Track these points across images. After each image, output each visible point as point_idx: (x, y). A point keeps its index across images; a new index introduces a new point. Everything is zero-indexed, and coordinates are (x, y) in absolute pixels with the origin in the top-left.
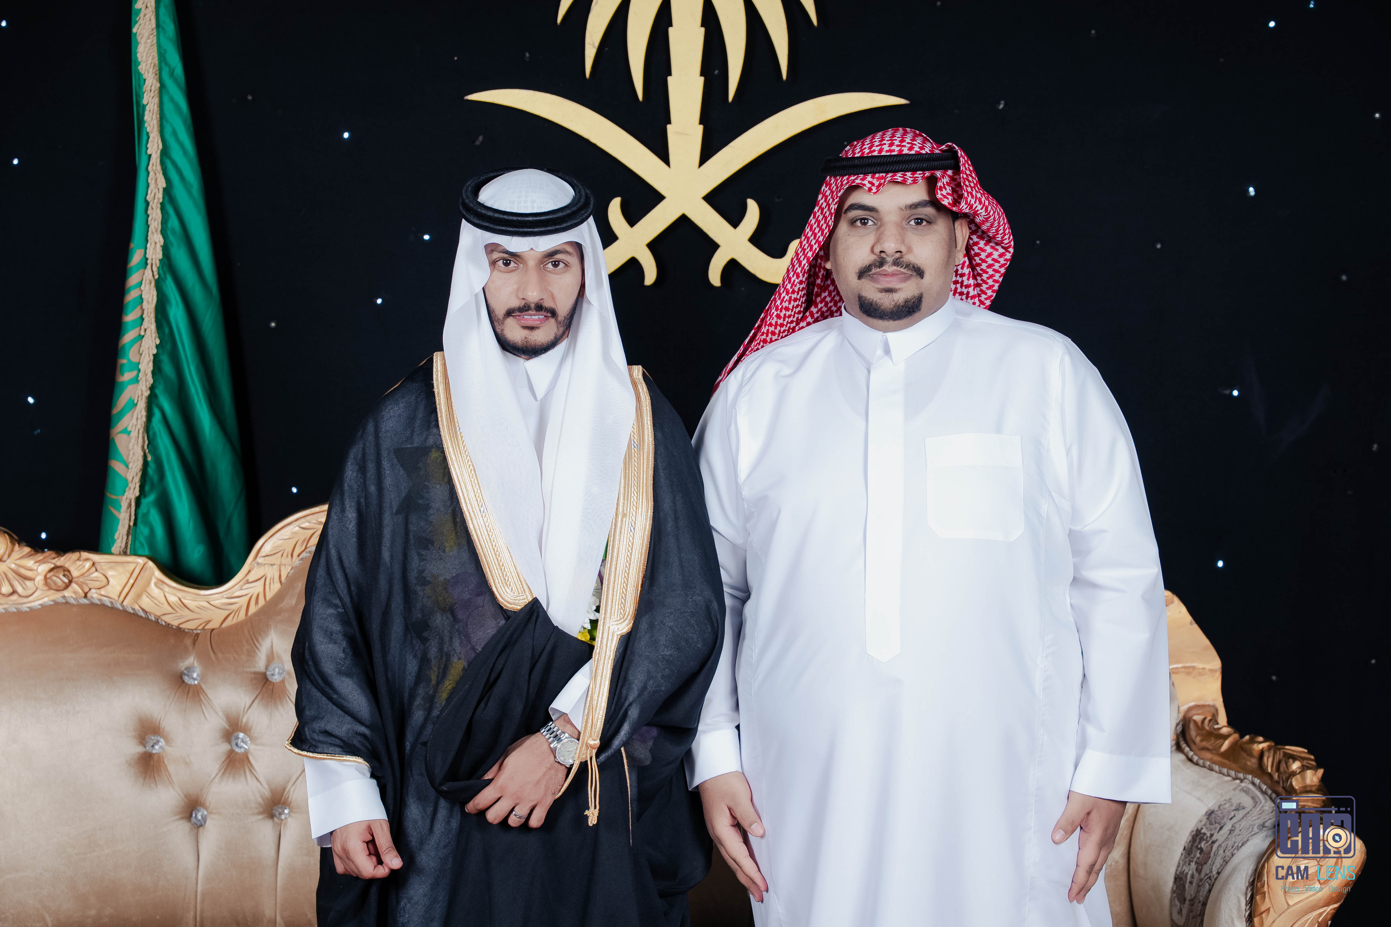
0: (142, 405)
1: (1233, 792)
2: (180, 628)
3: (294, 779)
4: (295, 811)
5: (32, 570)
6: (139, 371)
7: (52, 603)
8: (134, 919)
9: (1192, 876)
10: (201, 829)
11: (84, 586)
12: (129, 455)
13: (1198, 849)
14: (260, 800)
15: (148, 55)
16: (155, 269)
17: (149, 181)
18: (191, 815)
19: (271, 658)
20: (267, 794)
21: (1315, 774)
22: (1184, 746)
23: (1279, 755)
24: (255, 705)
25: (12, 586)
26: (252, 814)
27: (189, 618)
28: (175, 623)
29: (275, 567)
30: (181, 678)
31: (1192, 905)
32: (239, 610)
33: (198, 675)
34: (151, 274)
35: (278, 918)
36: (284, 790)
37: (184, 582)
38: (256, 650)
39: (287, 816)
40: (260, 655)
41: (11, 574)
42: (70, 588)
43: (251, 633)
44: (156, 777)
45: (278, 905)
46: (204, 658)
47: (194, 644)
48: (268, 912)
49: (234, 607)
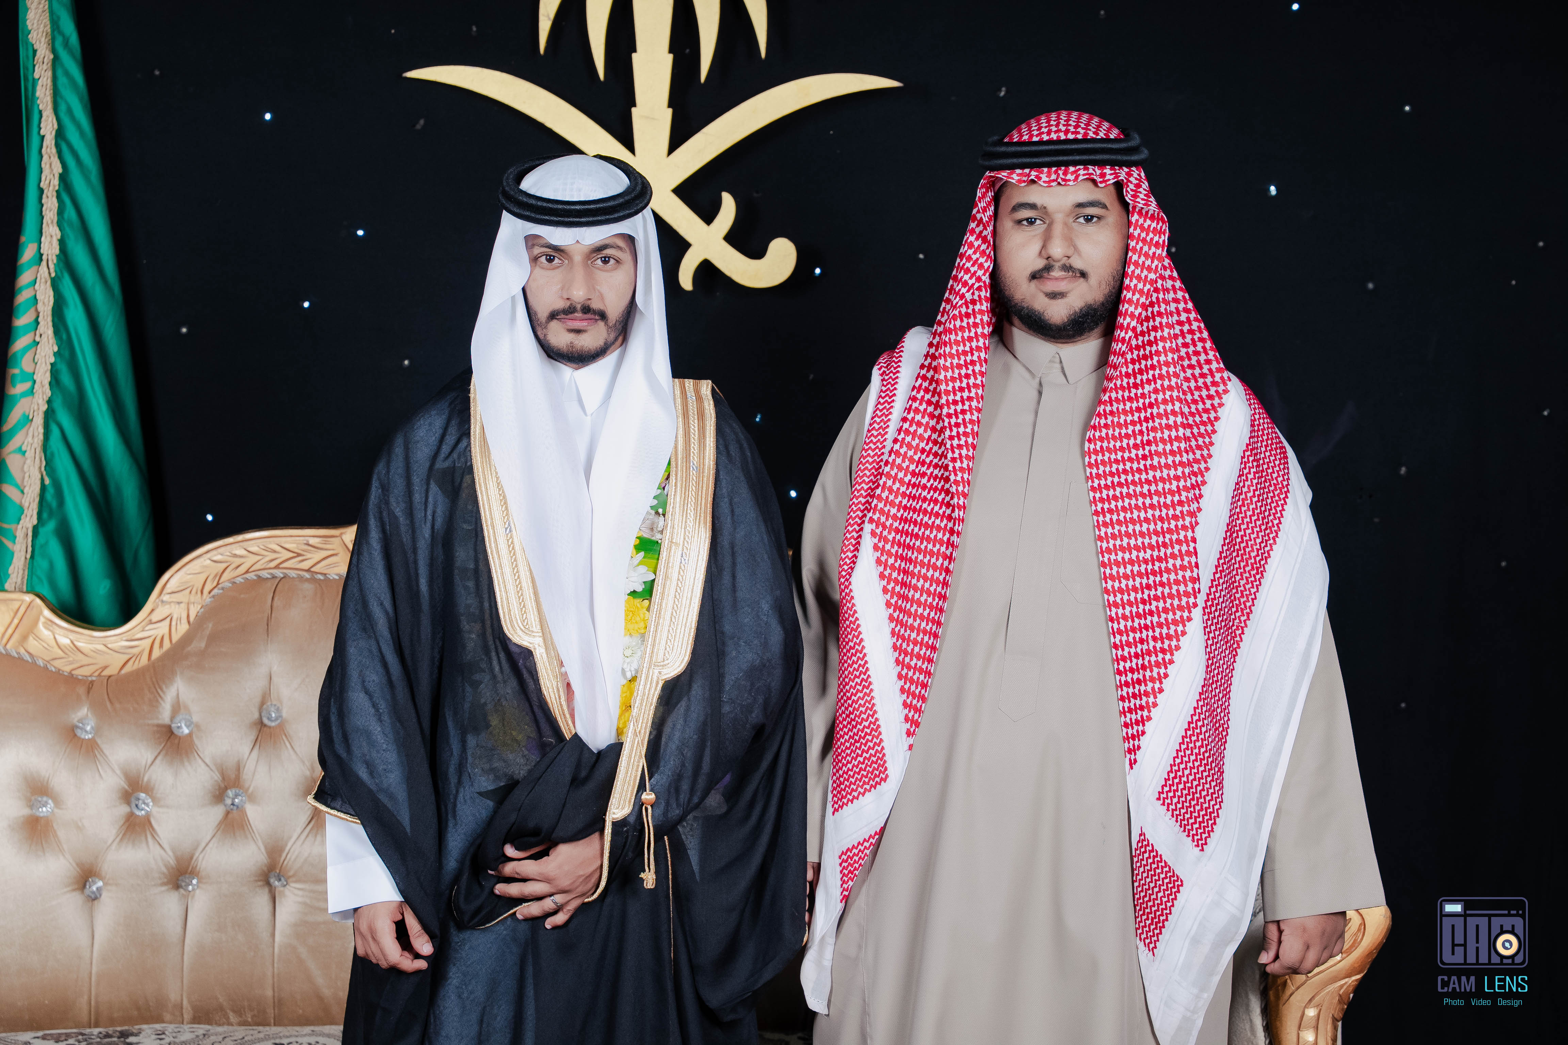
0: (38, 420)
2: (73, 675)
3: (203, 845)
4: (204, 881)
6: (34, 382)
8: (19, 1004)
10: (96, 902)
12: (24, 478)
14: (164, 870)
15: (40, 22)
16: (51, 266)
17: (43, 166)
18: (84, 886)
19: (177, 708)
20: (172, 862)
24: (158, 761)
26: (155, 885)
27: (82, 664)
28: (67, 669)
29: (182, 605)
30: (73, 731)
32: (141, 653)
33: (92, 728)
34: (47, 271)
35: (185, 1002)
36: (192, 858)
37: (78, 623)
39: (196, 887)
40: (163, 705)
43: (154, 679)
44: (44, 842)
45: (185, 987)
46: (98, 709)
47: (88, 692)
48: (173, 996)
49: (135, 651)
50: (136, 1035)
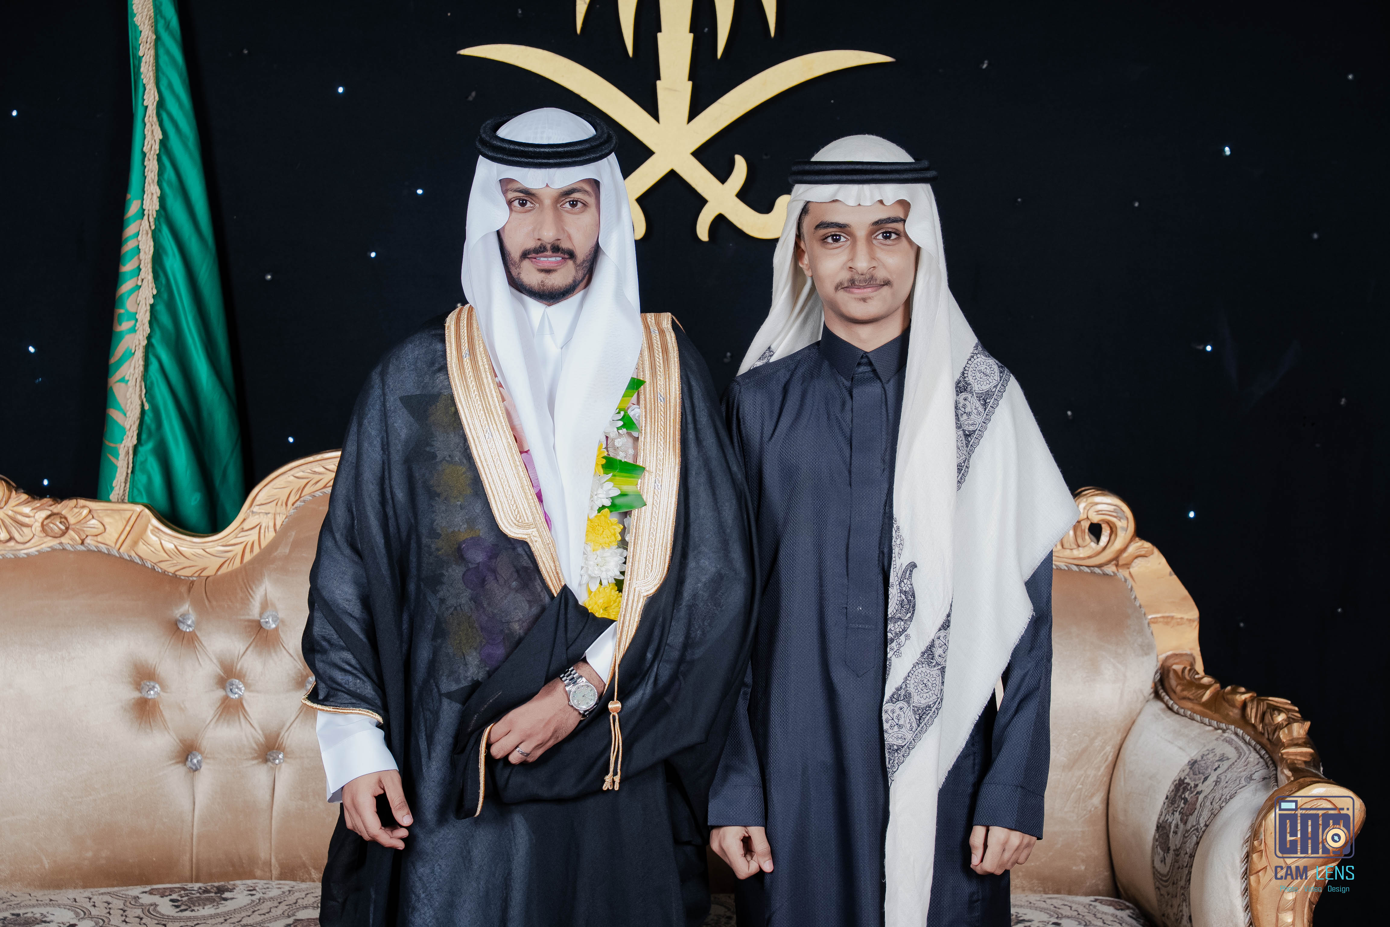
0: (140, 354)
1: (1215, 742)
2: (176, 575)
3: (288, 725)
4: (289, 756)
5: (29, 517)
6: (137, 320)
7: (49, 549)
8: (131, 861)
9: (1177, 826)
10: (197, 772)
11: (81, 533)
12: (127, 404)
13: (1182, 799)
14: (254, 746)
15: (144, 7)
16: (152, 220)
17: (146, 133)
18: (187, 759)
19: (265, 605)
20: (262, 739)
21: (1302, 727)
22: (1163, 694)
23: (1263, 707)
24: (248, 652)
25: (9, 532)
26: (246, 759)
27: (184, 566)
28: (172, 570)
29: (269, 515)
30: (176, 624)
31: (1177, 855)
32: (234, 557)
33: (193, 622)
34: (148, 224)
35: (273, 861)
36: (278, 735)
37: (181, 530)
38: (250, 598)
39: (282, 761)
40: (253, 602)
41: (8, 521)
42: (67, 535)
43: (245, 581)
44: (151, 721)
45: (273, 847)
46: (199, 606)
47: (189, 591)
48: (263, 854)
49: (230, 555)
50: (231, 891)
